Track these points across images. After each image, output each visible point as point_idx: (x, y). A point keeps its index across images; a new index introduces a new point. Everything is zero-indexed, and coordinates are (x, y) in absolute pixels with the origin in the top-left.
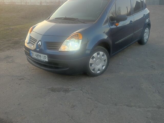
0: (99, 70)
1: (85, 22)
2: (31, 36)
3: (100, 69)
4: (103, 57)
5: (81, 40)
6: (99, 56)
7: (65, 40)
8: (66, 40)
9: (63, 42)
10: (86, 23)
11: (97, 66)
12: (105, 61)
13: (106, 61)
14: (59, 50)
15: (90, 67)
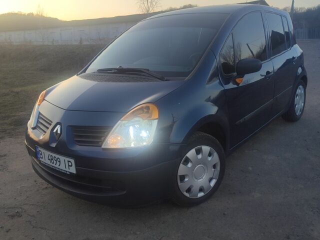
0: (201, 190)
1: (166, 78)
2: (40, 113)
3: (204, 187)
4: (210, 159)
5: (157, 120)
6: (200, 156)
7: (117, 122)
8: (120, 121)
9: (113, 127)
10: (166, 81)
11: (196, 180)
12: (214, 166)
13: (218, 168)
14: (103, 147)
15: (179, 184)
